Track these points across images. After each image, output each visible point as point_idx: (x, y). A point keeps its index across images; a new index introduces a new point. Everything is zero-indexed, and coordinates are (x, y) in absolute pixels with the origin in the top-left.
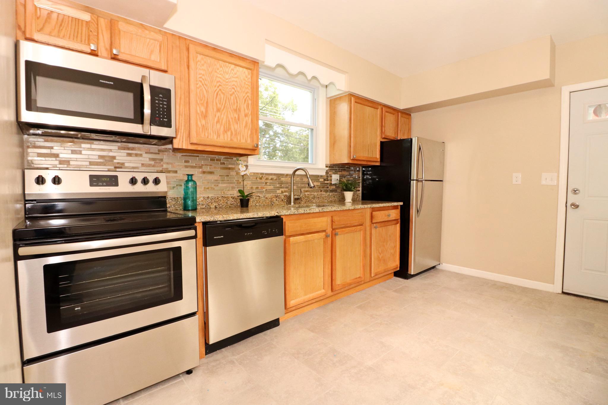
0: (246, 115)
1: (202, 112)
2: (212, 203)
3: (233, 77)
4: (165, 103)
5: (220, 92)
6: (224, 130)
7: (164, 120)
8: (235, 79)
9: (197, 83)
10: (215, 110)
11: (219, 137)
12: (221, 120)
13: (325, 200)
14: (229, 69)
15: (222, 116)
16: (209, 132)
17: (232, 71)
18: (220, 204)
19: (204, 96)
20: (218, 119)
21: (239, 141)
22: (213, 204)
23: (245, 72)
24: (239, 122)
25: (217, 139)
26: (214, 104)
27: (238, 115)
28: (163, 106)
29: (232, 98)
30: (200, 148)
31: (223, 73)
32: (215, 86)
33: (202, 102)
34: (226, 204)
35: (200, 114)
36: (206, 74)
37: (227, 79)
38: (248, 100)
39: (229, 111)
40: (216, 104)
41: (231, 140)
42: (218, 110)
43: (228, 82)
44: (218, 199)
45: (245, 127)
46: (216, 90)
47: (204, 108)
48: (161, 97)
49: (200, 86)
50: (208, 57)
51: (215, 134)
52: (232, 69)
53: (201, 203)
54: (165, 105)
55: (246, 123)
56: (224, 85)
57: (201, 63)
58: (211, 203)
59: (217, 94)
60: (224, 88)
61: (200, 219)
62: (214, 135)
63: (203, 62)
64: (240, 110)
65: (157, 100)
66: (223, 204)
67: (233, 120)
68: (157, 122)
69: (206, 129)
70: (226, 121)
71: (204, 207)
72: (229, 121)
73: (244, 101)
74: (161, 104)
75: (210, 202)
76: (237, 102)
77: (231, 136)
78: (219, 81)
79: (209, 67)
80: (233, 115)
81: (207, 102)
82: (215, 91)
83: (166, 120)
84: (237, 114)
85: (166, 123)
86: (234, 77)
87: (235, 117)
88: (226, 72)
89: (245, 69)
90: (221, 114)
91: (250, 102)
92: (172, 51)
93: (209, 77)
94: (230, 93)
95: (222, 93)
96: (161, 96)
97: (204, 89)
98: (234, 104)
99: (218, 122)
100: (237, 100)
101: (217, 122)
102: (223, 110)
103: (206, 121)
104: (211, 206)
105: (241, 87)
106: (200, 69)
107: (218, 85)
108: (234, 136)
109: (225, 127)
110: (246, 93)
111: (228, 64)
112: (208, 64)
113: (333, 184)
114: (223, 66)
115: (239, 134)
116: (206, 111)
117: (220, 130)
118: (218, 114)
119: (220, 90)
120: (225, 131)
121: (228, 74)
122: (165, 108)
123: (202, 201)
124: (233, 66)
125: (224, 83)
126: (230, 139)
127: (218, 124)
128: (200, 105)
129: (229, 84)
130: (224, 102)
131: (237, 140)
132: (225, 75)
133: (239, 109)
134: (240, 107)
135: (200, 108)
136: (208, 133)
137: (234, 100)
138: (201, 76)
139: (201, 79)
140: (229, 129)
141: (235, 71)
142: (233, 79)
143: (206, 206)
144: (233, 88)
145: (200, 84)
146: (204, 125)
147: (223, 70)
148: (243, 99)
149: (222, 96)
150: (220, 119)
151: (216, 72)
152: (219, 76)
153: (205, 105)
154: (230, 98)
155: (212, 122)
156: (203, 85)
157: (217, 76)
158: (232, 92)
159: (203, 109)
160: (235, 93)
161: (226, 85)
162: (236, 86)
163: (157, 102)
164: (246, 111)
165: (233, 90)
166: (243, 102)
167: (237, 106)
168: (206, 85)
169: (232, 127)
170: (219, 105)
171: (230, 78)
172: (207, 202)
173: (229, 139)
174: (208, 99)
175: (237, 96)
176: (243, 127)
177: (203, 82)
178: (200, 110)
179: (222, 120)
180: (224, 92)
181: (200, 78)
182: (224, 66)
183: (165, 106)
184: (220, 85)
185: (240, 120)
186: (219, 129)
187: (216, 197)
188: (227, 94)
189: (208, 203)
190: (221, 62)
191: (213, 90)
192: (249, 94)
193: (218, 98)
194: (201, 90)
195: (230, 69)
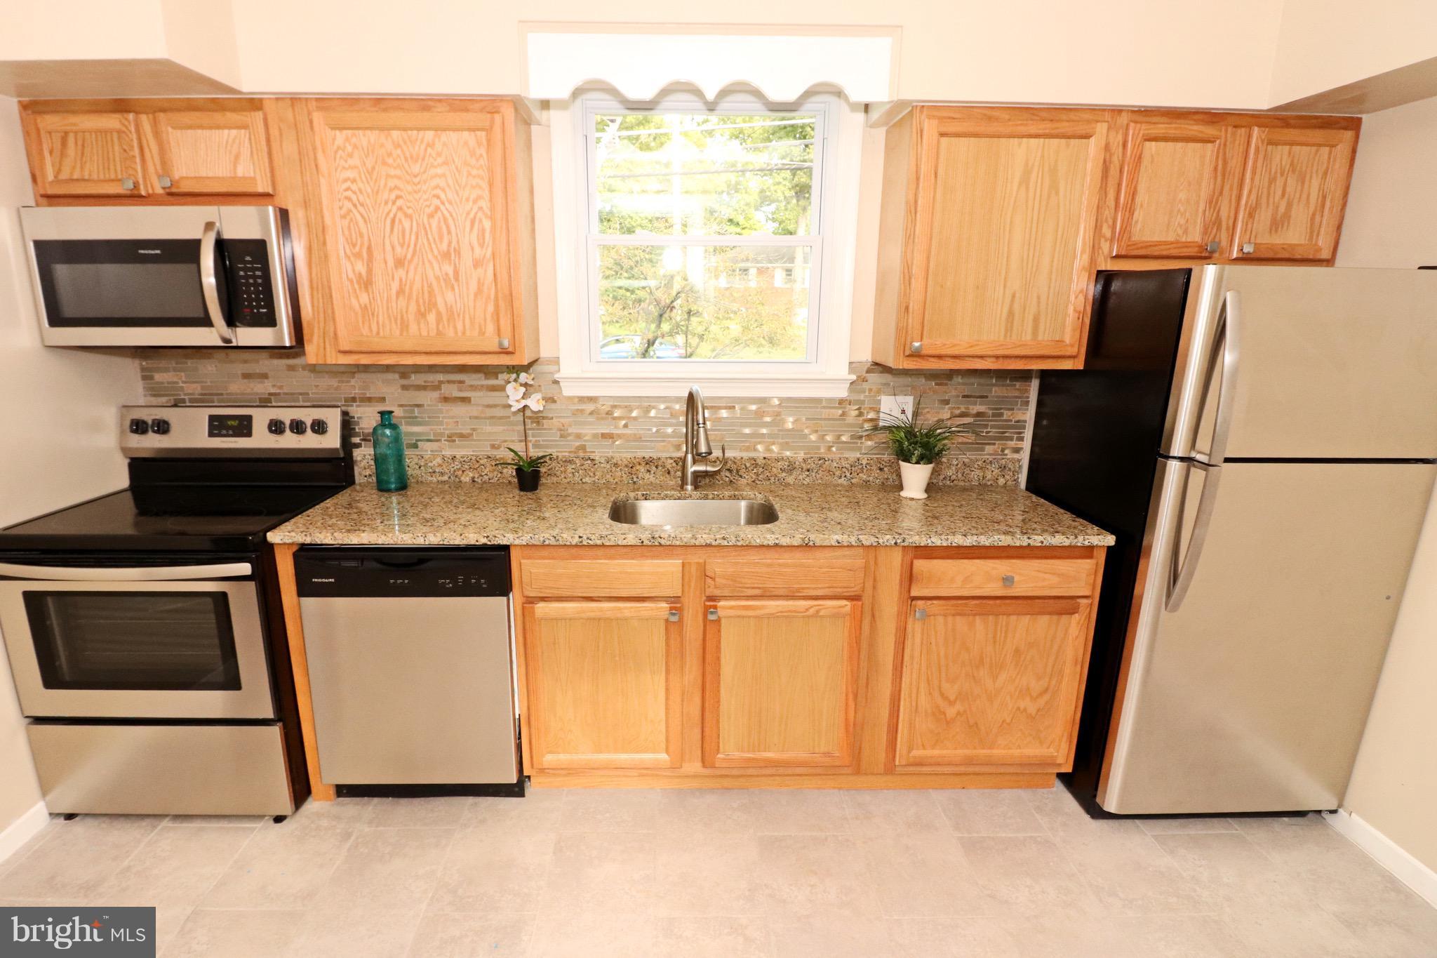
0: (477, 264)
1: (360, 274)
2: (463, 471)
3: (433, 166)
4: (258, 273)
5: (400, 215)
6: (419, 311)
7: (261, 310)
8: (439, 171)
9: (341, 204)
10: (391, 263)
11: (407, 331)
12: (407, 287)
13: (840, 477)
14: (420, 147)
15: (411, 274)
16: (381, 323)
17: (429, 150)
18: (483, 474)
19: (361, 235)
20: (400, 285)
21: (460, 334)
22: (465, 473)
23: (466, 143)
24: (459, 286)
25: (401, 334)
26: (388, 247)
27: (455, 264)
28: (255, 281)
29: (434, 225)
30: (365, 360)
31: (403, 161)
32: (386, 203)
33: (357, 249)
34: (499, 475)
35: (355, 281)
36: (361, 177)
37: (415, 176)
38: (481, 221)
39: (429, 261)
40: (393, 248)
41: (439, 333)
42: (399, 263)
43: (419, 183)
44: (478, 462)
45: (476, 295)
46: (390, 211)
47: (363, 265)
48: (249, 262)
49: (350, 211)
50: (360, 131)
51: (396, 323)
52: (428, 145)
53: (437, 470)
54: (259, 277)
55: (480, 284)
56: (410, 193)
57: (344, 151)
58: (461, 472)
59: (393, 221)
60: (411, 202)
61: (282, 537)
62: (394, 326)
63: (349, 149)
64: (458, 252)
65: (242, 269)
66: (491, 475)
67: (442, 281)
68: (248, 318)
69: (373, 314)
70: (423, 287)
71: (446, 478)
72: (430, 286)
73: (468, 224)
74: (251, 277)
75: (459, 469)
76: (449, 232)
77: (438, 325)
78: (396, 187)
79: (366, 157)
80: (440, 269)
81: (369, 248)
82: (386, 218)
83: (265, 310)
84: (450, 263)
85: (264, 318)
86: (436, 164)
87: (447, 274)
88: (412, 157)
89: (466, 134)
90: (407, 272)
91: (487, 224)
92: (281, 142)
93: (368, 183)
94: (428, 210)
95: (406, 215)
96: (248, 258)
97: (359, 217)
98: (441, 238)
99: (400, 292)
100: (448, 227)
101: (398, 294)
102: (410, 262)
103: (371, 296)
104: (462, 478)
105: (458, 188)
106: (344, 168)
107: (393, 196)
108: (446, 323)
109: (421, 301)
110: (475, 202)
111: (415, 132)
112: (363, 149)
113: (885, 428)
114: (401, 143)
115: (459, 315)
116: (370, 271)
117: (407, 312)
118: (401, 273)
119: (400, 209)
120: (421, 315)
121: (416, 161)
122: (260, 285)
123: (440, 465)
124: (429, 135)
125: (409, 188)
126: (435, 331)
127: (401, 298)
128: (352, 259)
129: (424, 188)
130: (413, 238)
131: (456, 333)
132: (409, 165)
133: (455, 249)
134: (458, 242)
135: (352, 265)
136: (378, 323)
137: (440, 228)
138: (348, 184)
139: (349, 193)
140: (432, 304)
141: (438, 147)
142: (433, 171)
143: (450, 477)
144: (434, 196)
145: (348, 205)
146: (366, 306)
147: (404, 154)
148: (466, 217)
149: (407, 224)
150: (405, 285)
151: (384, 163)
152: (392, 172)
153: (365, 255)
154: (427, 227)
155: (385, 295)
156: (355, 206)
157: (388, 176)
158: (432, 208)
159: (361, 267)
160: (442, 207)
161: (415, 192)
162: (443, 190)
163: (242, 273)
164: (478, 250)
165: (436, 202)
166: (468, 229)
167: (450, 243)
168: (362, 205)
169: (440, 300)
170: (398, 249)
171: (425, 172)
172: (452, 469)
173: (433, 333)
174: (370, 240)
175: (447, 215)
176: (472, 297)
177: (354, 198)
178: (354, 271)
179: (411, 288)
180: (410, 211)
181: (348, 189)
182: (405, 143)
183: (260, 281)
184: (398, 197)
185: (460, 278)
186: (404, 310)
187: (474, 458)
188: (419, 216)
189: (455, 471)
190: (395, 134)
191: (383, 213)
192: (484, 204)
193: (396, 230)
194: (351, 220)
195: (423, 147)
